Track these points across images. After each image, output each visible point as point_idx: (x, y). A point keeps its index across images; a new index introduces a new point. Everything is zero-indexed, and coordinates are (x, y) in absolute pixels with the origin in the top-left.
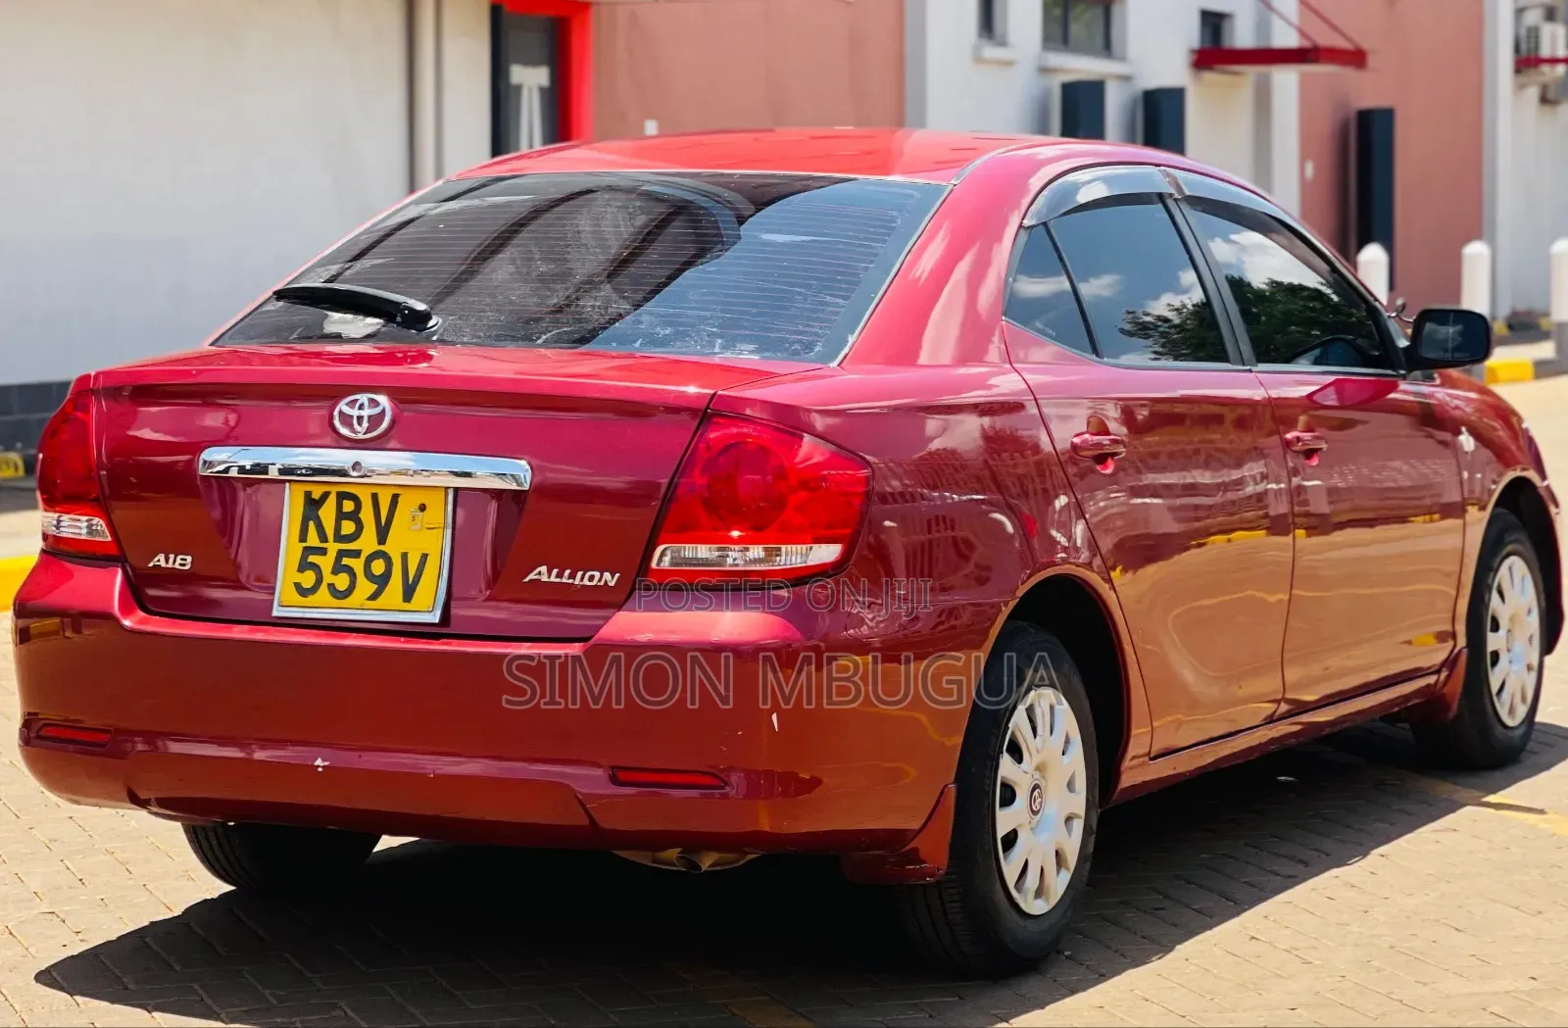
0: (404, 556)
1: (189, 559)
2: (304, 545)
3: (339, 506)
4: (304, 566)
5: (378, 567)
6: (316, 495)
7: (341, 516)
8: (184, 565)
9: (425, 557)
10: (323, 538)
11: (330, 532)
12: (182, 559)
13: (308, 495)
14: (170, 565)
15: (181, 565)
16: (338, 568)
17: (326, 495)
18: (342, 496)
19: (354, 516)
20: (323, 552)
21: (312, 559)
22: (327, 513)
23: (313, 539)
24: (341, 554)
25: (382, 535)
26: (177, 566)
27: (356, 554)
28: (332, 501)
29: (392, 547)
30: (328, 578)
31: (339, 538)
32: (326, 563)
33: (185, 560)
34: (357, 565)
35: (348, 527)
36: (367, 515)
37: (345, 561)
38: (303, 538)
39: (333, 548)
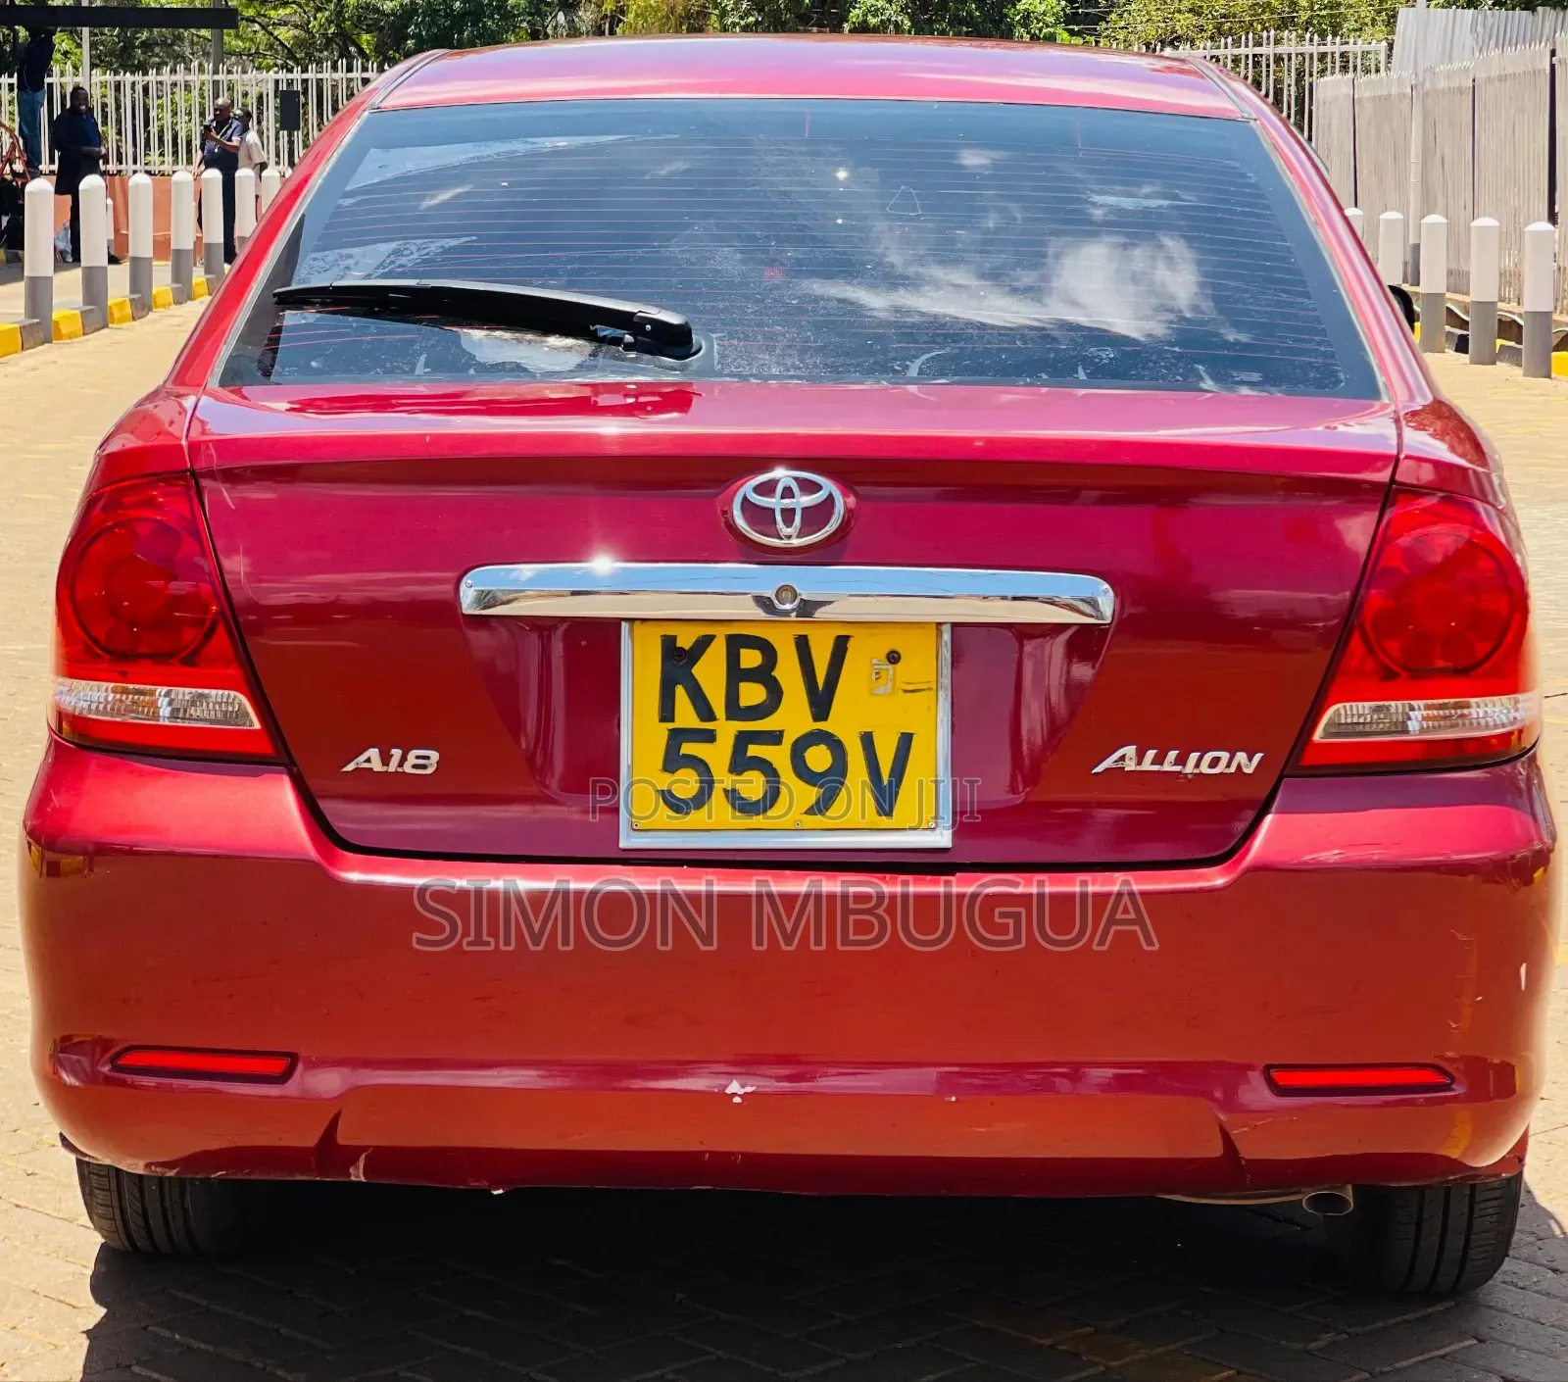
0: (867, 740)
1: (434, 756)
2: (671, 726)
3: (733, 659)
4: (673, 761)
5: (819, 758)
6: (685, 641)
7: (736, 675)
8: (424, 767)
9: (906, 740)
10: (705, 712)
11: (718, 704)
12: (418, 757)
13: (669, 643)
14: (393, 767)
15: (415, 766)
16: (740, 762)
17: (704, 642)
18: (735, 644)
19: (764, 675)
20: (709, 737)
21: (687, 748)
22: (711, 672)
23: (686, 716)
24: (743, 740)
25: (821, 702)
26: (408, 768)
27: (775, 738)
28: (717, 653)
29: (843, 722)
30: (723, 779)
31: (734, 711)
32: (717, 755)
33: (428, 758)
34: (779, 756)
35: (752, 694)
36: (788, 672)
37: (754, 750)
38: (667, 713)
39: (727, 730)
